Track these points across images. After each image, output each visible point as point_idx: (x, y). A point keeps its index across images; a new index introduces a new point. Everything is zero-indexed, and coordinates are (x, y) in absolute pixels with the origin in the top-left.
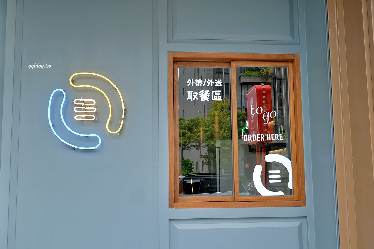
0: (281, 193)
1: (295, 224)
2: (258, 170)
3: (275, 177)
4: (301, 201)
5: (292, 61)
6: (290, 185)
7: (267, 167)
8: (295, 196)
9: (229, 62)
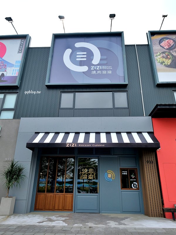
0: (136, 188)
1: (138, 192)
2: (133, 184)
3: (135, 186)
5: (136, 169)
7: (134, 184)
8: (138, 189)
9: (128, 169)
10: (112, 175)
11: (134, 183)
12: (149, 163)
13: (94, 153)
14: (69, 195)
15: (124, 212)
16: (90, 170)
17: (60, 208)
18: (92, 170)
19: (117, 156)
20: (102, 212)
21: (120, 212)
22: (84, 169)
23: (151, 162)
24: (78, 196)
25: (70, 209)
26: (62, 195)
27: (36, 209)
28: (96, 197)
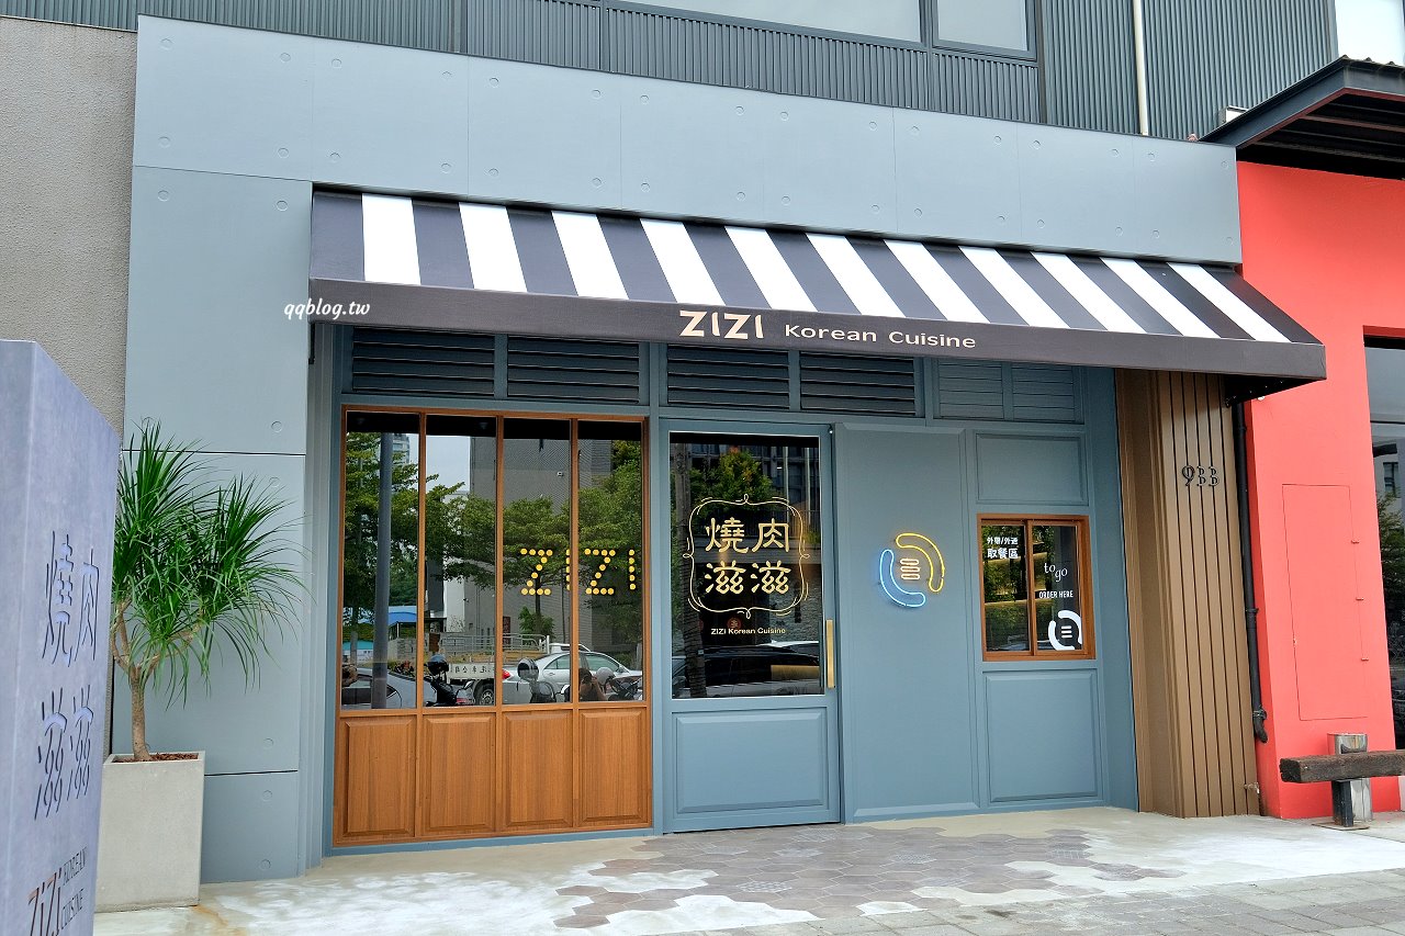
0: (1072, 648)
1: (1087, 675)
2: (1052, 625)
3: (1067, 631)
4: (1091, 654)
5: (1081, 521)
6: (1080, 641)
7: (1061, 622)
8: (1085, 650)
9: (1025, 521)
10: (924, 564)
11: (1063, 614)
12: (1196, 480)
13: (794, 399)
14: (612, 716)
15: (997, 801)
16: (766, 530)
17: (557, 811)
18: (781, 529)
19: (958, 431)
20: (859, 813)
21: (973, 806)
22: (720, 522)
23: (1208, 474)
24: (683, 720)
25: (630, 808)
26: (563, 715)
27: (350, 835)
28: (816, 715)
